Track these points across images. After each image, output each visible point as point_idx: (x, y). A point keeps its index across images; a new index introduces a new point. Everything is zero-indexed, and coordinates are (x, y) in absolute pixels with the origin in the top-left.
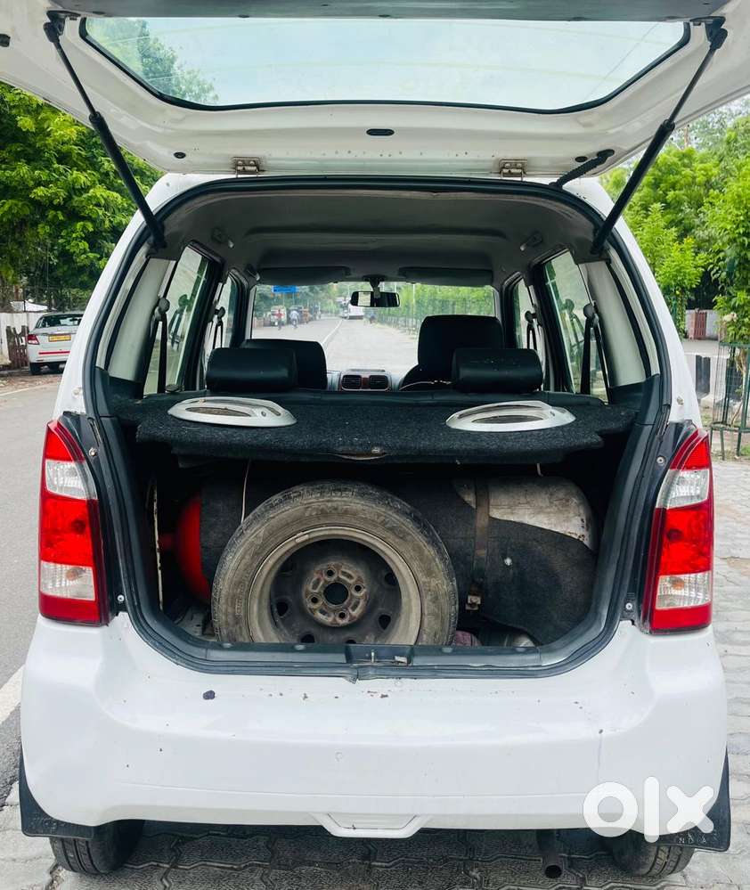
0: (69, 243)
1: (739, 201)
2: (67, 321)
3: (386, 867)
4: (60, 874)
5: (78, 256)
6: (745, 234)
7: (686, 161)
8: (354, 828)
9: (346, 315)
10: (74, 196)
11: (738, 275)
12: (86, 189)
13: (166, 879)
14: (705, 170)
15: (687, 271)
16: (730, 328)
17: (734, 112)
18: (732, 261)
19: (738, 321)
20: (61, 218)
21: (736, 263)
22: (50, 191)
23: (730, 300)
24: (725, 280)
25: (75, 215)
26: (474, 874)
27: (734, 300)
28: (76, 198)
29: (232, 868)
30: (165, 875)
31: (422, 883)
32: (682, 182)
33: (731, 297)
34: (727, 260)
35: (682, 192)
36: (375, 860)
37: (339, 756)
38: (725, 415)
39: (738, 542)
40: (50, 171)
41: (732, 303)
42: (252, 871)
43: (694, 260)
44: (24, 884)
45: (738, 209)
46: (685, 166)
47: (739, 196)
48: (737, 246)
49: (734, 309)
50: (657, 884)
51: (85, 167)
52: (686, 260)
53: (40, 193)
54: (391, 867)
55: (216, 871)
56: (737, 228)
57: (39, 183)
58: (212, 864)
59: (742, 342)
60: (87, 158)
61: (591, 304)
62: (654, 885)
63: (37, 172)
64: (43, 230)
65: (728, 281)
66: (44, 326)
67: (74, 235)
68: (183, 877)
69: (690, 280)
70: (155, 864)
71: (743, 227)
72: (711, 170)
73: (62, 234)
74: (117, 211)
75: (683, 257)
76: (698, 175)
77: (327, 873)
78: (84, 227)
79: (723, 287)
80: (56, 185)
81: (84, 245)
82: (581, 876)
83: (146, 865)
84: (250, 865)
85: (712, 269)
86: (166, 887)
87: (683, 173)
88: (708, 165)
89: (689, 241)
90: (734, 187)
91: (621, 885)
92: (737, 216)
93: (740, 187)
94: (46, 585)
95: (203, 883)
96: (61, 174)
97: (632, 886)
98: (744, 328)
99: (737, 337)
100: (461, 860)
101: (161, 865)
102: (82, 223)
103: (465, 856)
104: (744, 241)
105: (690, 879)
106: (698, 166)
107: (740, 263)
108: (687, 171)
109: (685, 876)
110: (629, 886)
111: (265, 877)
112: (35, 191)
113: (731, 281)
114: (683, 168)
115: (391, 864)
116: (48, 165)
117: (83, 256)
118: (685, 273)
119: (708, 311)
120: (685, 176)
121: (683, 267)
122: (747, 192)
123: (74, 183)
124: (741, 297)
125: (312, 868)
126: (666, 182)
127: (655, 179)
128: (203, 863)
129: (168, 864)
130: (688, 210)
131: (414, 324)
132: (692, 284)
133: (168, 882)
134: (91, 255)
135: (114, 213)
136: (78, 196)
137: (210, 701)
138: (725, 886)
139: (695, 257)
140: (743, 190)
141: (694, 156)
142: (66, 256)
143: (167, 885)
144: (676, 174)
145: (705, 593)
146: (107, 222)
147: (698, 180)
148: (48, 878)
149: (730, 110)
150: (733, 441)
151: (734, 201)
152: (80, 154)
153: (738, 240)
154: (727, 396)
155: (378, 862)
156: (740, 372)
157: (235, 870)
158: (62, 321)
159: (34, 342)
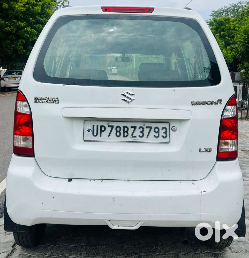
0: (16, 46)
1: (245, 32)
2: (15, 73)
3: (128, 246)
4: (16, 248)
5: (20, 51)
6: (247, 43)
7: (227, 22)
8: (118, 226)
9: (111, 73)
10: (19, 30)
11: (245, 57)
12: (23, 28)
13: (53, 250)
14: (234, 25)
15: (229, 57)
16: (243, 75)
17: (243, 6)
18: (243, 52)
19: (246, 72)
20: (14, 38)
21: (245, 53)
22: (11, 29)
23: (243, 65)
24: (241, 58)
25: (19, 37)
26: (158, 248)
27: (244, 65)
28: (20, 31)
29: (75, 246)
30: (52, 248)
31: (141, 251)
32: (226, 29)
33: (243, 64)
34: (242, 52)
35: (226, 32)
36: (124, 244)
37: (114, 200)
38: (242, 104)
39: (247, 145)
40: (11, 22)
41: (244, 66)
42: (82, 247)
43: (231, 54)
44: (3, 250)
45: (245, 34)
46: (227, 23)
47: (245, 30)
48: (245, 47)
49: (244, 68)
50: (221, 251)
51: (23, 21)
52: (228, 54)
53: (8, 30)
54: (130, 246)
55: (69, 247)
56: (245, 41)
57: (7, 26)
58: (68, 245)
59: (247, 80)
60: (24, 18)
61: (196, 56)
62: (220, 252)
63: (7, 23)
64: (8, 42)
65: (242, 59)
66: (6, 75)
67: (18, 44)
68: (58, 249)
69: (229, 60)
70: (48, 245)
71: (247, 40)
72: (236, 25)
73: (14, 43)
74: (33, 35)
75: (227, 52)
76: (231, 26)
77: (108, 248)
78: (22, 41)
79: (240, 61)
80: (13, 27)
81: (21, 47)
82: (195, 249)
83: (45, 245)
84: (81, 245)
85: (237, 55)
86: (52, 252)
87: (226, 26)
88: (234, 23)
89: (229, 47)
90: (243, 27)
91: (209, 252)
92: (245, 37)
93: (245, 27)
94: (16, 143)
95: (65, 251)
96: (15, 23)
97: (212, 252)
98: (248, 75)
99: (246, 78)
100: (154, 244)
101: (50, 245)
102: (21, 40)
103: (155, 243)
104: (247, 45)
105: (232, 250)
106: (231, 23)
107: (246, 53)
108: (227, 25)
109: (230, 249)
110: (211, 252)
111: (87, 249)
112: (6, 28)
113: (243, 59)
114: (226, 24)
115: (130, 245)
116: (10, 20)
117: (21, 51)
118: (227, 58)
119: (236, 72)
120: (227, 27)
121: (227, 56)
122: (248, 29)
123: (19, 26)
124: (247, 64)
125: (102, 246)
126: (221, 28)
127: (217, 27)
128: (65, 244)
129: (53, 245)
130: (228, 38)
131: (135, 76)
132: (230, 62)
133: (53, 251)
134: (24, 51)
135: (32, 36)
136: (20, 30)
137: (70, 182)
138: (244, 252)
139: (231, 52)
140: (246, 28)
141: (230, 20)
142: (15, 51)
143: (52, 251)
144: (224, 26)
145: (235, 147)
146: (30, 39)
147: (231, 28)
148: (12, 249)
149: (242, 5)
150: (245, 114)
151: (243, 32)
152: (21, 17)
153: (245, 45)
154: (243, 99)
155: (125, 244)
156: (247, 90)
157: (76, 247)
158: (13, 73)
159: (3, 80)
